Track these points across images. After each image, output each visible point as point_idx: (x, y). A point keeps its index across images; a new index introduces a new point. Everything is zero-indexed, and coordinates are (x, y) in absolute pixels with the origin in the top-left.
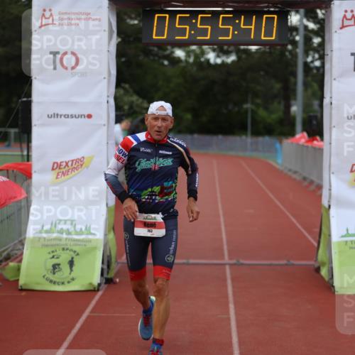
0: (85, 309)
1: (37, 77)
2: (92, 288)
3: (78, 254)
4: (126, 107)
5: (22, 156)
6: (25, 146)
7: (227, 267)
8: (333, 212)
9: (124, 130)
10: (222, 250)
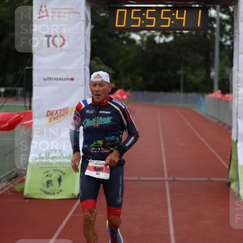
1: (37, 53)
2: (74, 197)
3: (64, 174)
5: (26, 106)
6: (28, 100)
7: (167, 183)
10: (163, 171)
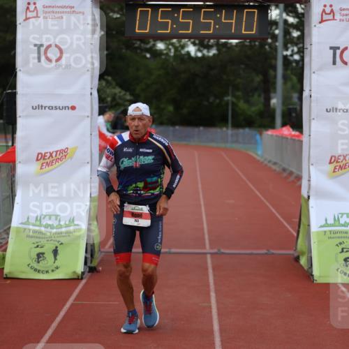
0: (69, 297)
1: (22, 69)
2: (75, 277)
3: (62, 244)
4: (109, 99)
5: (7, 146)
6: (9, 137)
7: (209, 256)
8: (312, 202)
9: (107, 122)
10: (204, 239)
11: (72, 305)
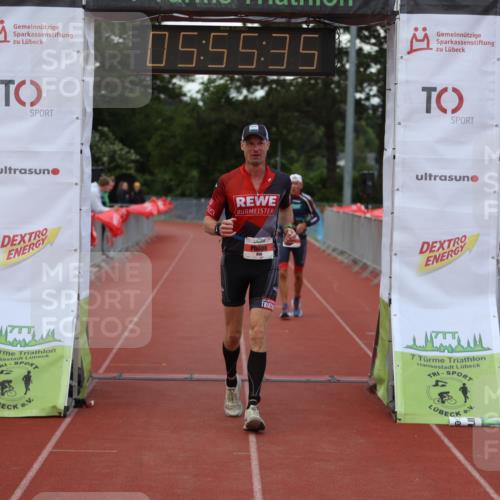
11: (51, 454)
